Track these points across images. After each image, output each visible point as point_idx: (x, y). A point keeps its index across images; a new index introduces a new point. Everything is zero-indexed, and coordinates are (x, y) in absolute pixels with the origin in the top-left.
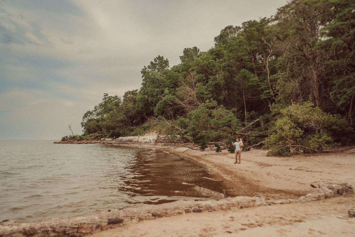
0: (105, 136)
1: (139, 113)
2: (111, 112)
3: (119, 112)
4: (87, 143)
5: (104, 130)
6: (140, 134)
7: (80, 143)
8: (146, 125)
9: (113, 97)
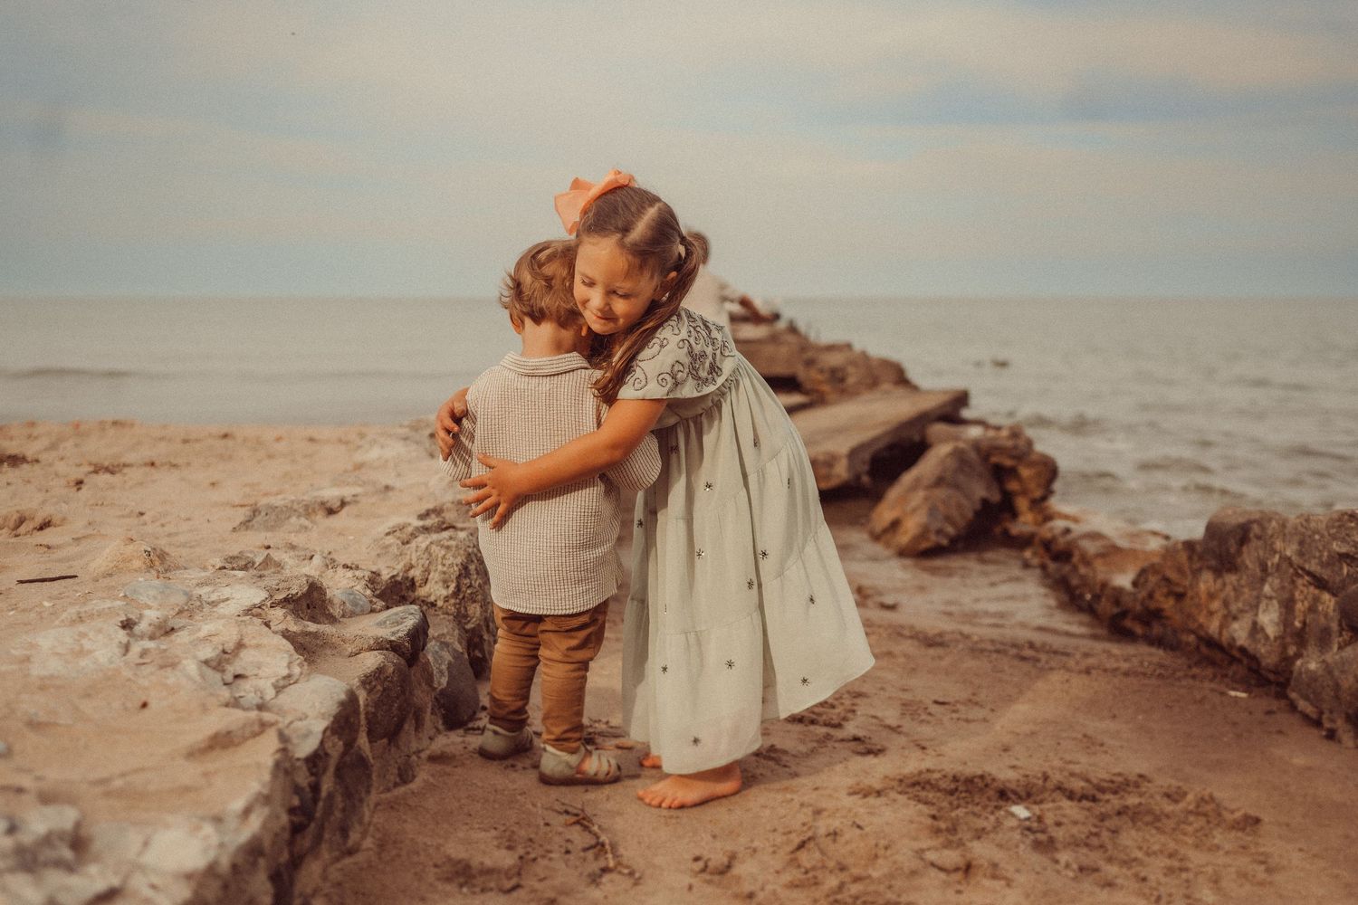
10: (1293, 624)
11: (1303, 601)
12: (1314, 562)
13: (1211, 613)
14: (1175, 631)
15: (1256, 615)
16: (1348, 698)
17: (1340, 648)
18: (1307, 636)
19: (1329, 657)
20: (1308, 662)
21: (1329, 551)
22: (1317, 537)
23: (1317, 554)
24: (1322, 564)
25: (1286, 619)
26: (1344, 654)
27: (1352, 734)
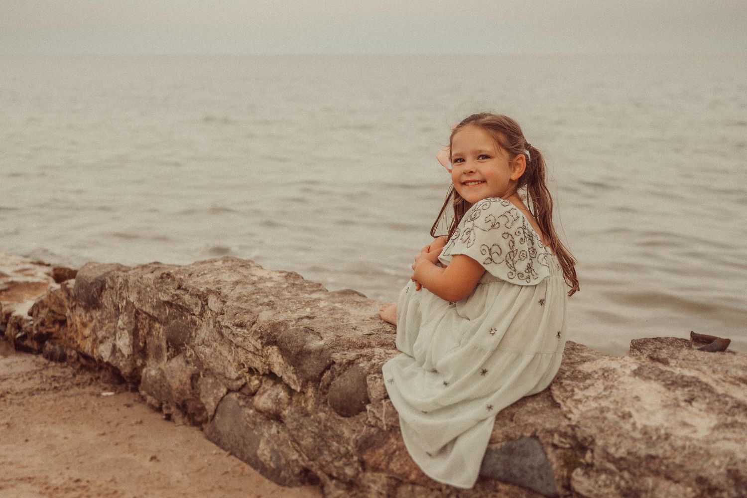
10: (138, 345)
11: (143, 329)
12: (148, 305)
13: (85, 338)
14: (61, 347)
15: (115, 339)
16: (177, 395)
17: (169, 359)
18: (148, 352)
19: (162, 365)
20: (150, 370)
21: (156, 298)
22: (148, 289)
23: (150, 300)
24: (154, 308)
25: (134, 342)
26: (171, 364)
27: (180, 416)
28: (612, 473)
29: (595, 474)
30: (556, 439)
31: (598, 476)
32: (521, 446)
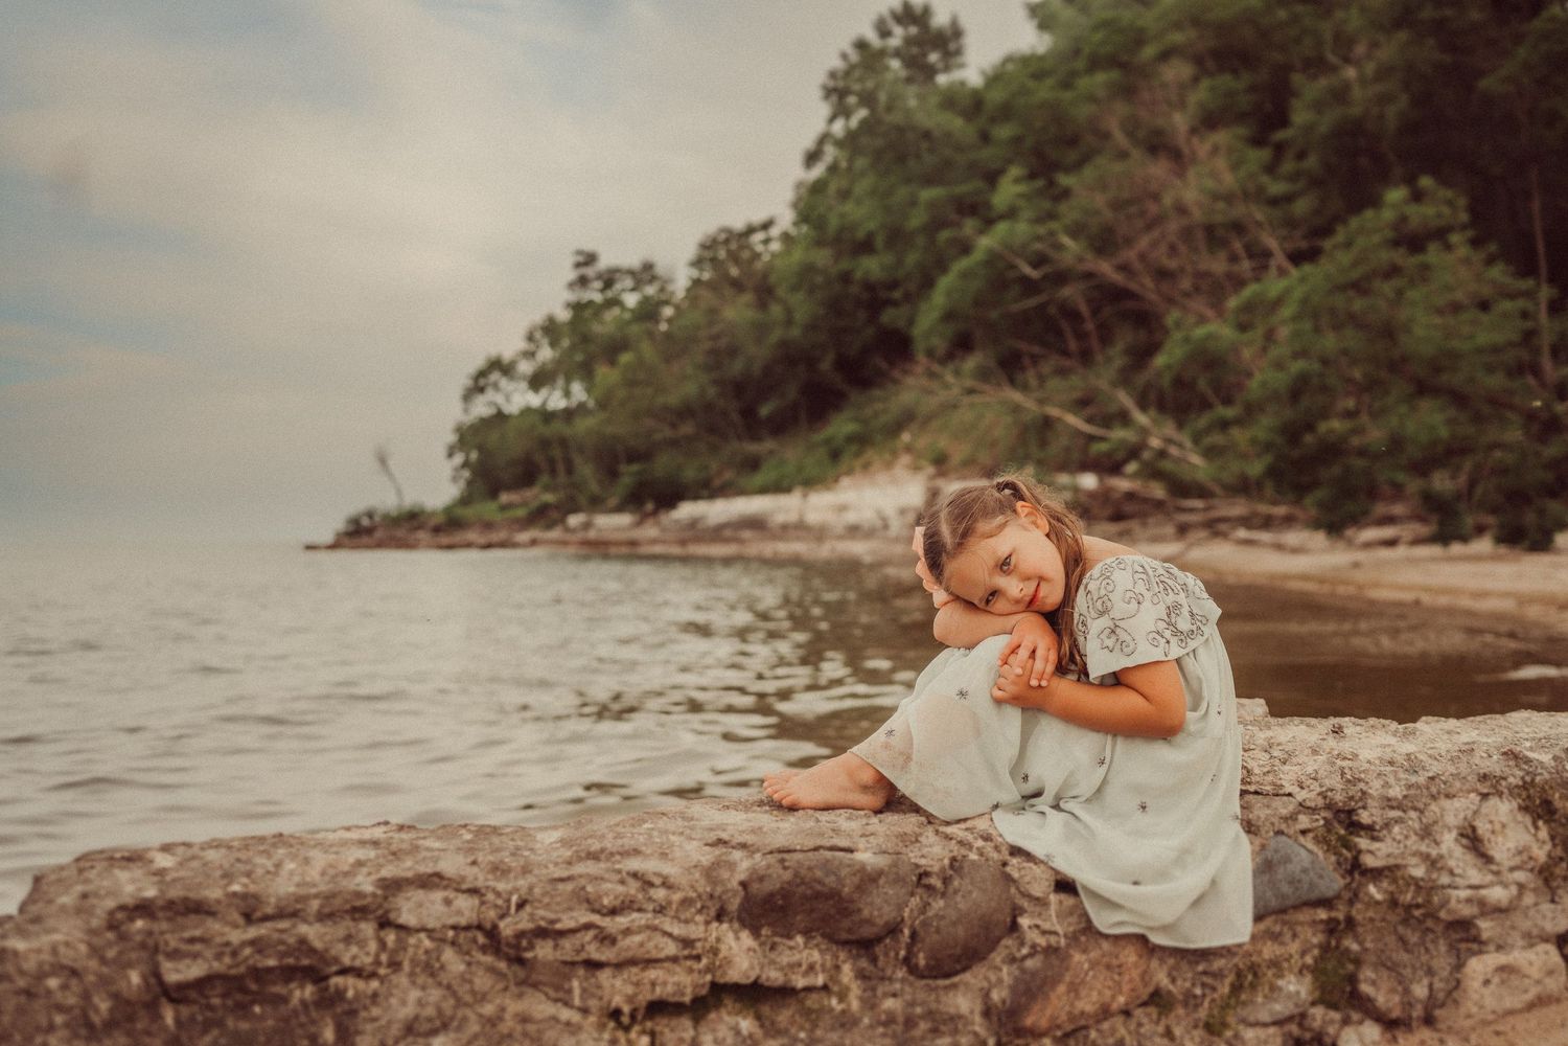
0: (596, 504)
1: (791, 357)
2: (625, 358)
3: (668, 360)
4: (488, 546)
5: (586, 471)
6: (810, 483)
7: (450, 547)
8: (841, 426)
9: (631, 273)
28: (1398, 821)
29: (1385, 832)
30: (1304, 821)
31: (1390, 832)
32: (1276, 851)
